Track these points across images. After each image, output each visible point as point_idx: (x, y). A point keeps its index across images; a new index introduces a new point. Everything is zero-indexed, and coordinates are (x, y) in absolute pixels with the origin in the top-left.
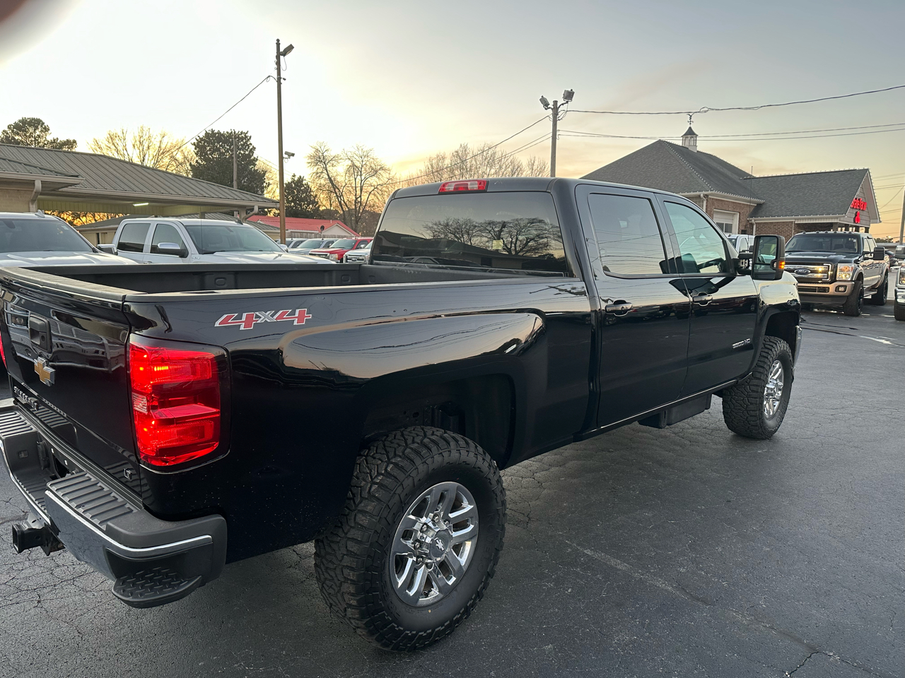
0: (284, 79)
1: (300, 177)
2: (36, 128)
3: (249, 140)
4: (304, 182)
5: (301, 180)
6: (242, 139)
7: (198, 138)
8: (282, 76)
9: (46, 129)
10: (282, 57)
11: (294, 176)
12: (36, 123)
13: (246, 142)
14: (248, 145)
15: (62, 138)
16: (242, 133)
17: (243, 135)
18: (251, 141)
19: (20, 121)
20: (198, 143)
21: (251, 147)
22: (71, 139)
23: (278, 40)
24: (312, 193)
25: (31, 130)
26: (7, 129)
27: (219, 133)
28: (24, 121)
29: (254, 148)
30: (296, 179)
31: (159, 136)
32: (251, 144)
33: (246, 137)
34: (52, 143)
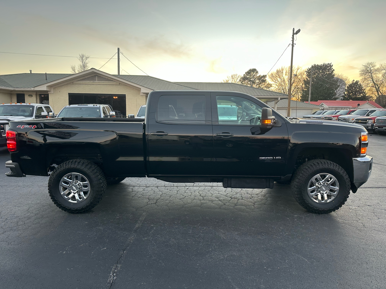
0: (295, 44)
1: (357, 81)
2: (254, 72)
3: (331, 67)
4: (359, 83)
5: (357, 82)
6: (328, 67)
7: (308, 69)
8: (294, 43)
9: (257, 72)
10: (295, 35)
11: (354, 81)
12: (254, 70)
13: (330, 68)
14: (331, 69)
15: (262, 75)
16: (328, 64)
17: (329, 65)
18: (333, 67)
19: (249, 70)
20: (308, 71)
21: (332, 70)
22: (265, 75)
23: (294, 29)
24: (363, 88)
25: (252, 73)
26: (245, 74)
27: (318, 65)
28: (250, 70)
29: (334, 70)
30: (354, 82)
31: (296, 69)
32: (332, 68)
33: (330, 65)
34: (259, 77)
